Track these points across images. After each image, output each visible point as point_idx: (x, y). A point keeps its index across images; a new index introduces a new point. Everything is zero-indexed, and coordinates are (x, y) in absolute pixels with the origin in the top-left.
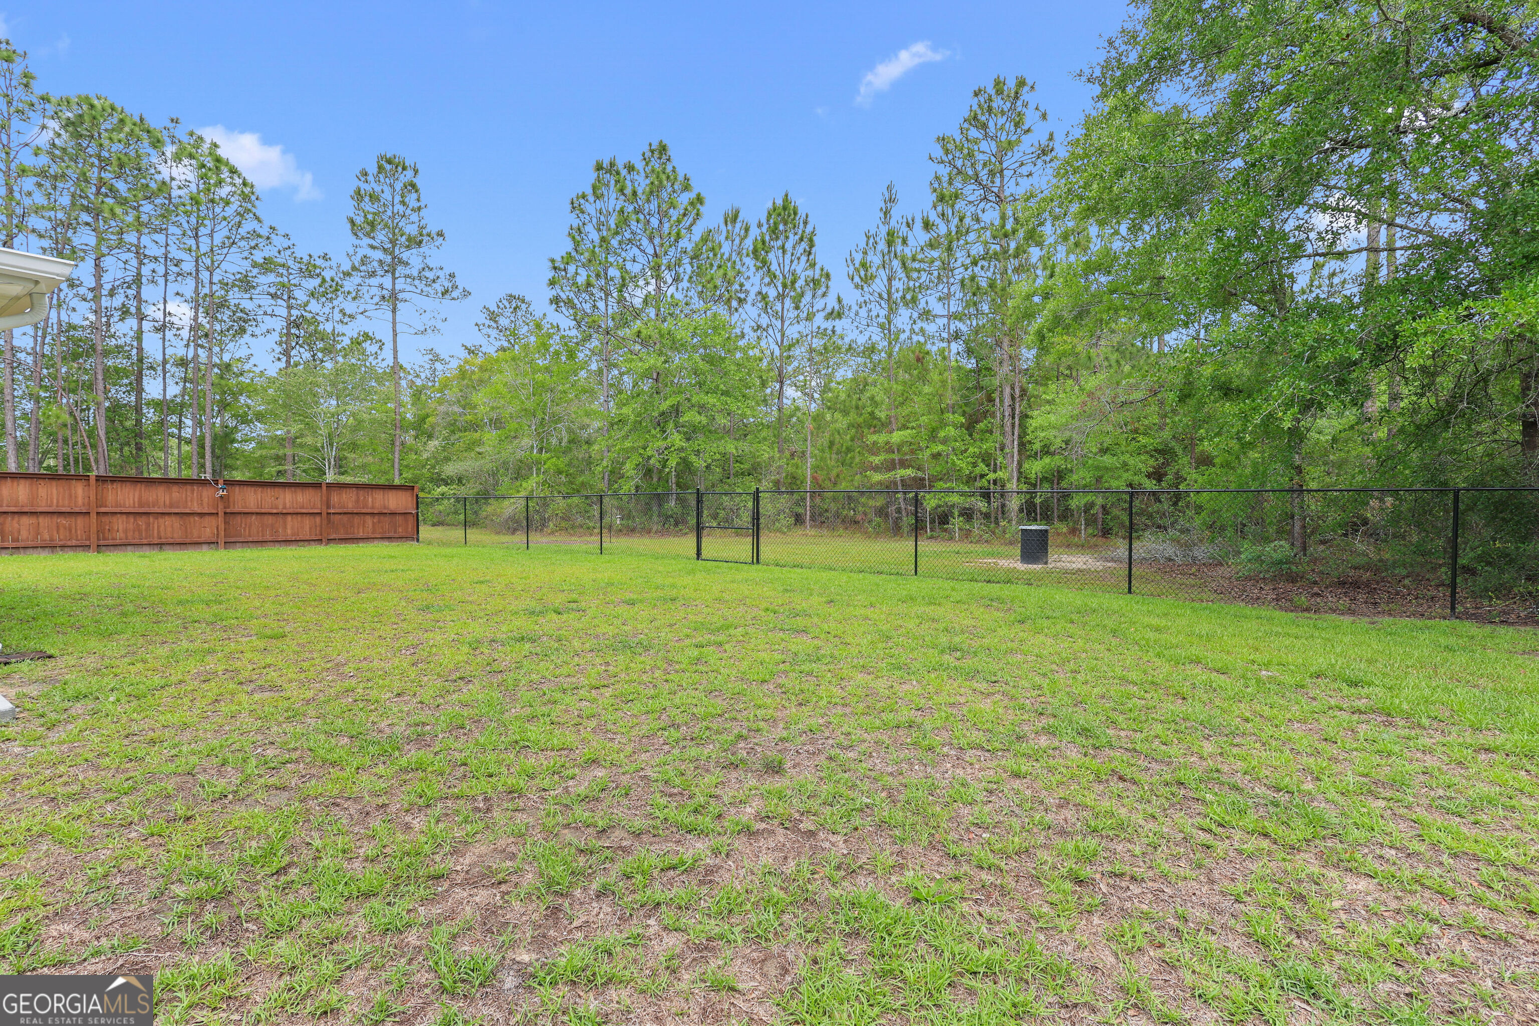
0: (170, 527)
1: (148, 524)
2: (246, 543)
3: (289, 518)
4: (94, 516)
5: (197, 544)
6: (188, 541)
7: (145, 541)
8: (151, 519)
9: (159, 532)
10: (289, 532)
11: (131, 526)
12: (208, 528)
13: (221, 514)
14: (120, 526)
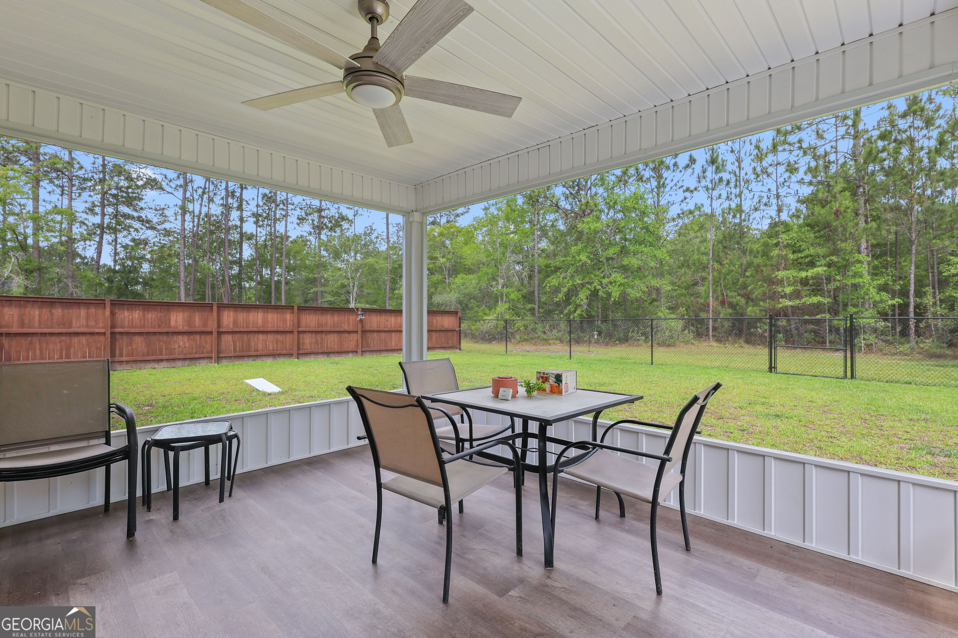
0: (332, 340)
1: (322, 339)
2: (372, 351)
3: (393, 334)
4: (296, 333)
5: (347, 352)
6: (342, 350)
7: (320, 351)
8: (324, 335)
9: (327, 344)
10: (393, 344)
11: (313, 341)
12: (352, 341)
13: (360, 332)
14: (307, 340)
